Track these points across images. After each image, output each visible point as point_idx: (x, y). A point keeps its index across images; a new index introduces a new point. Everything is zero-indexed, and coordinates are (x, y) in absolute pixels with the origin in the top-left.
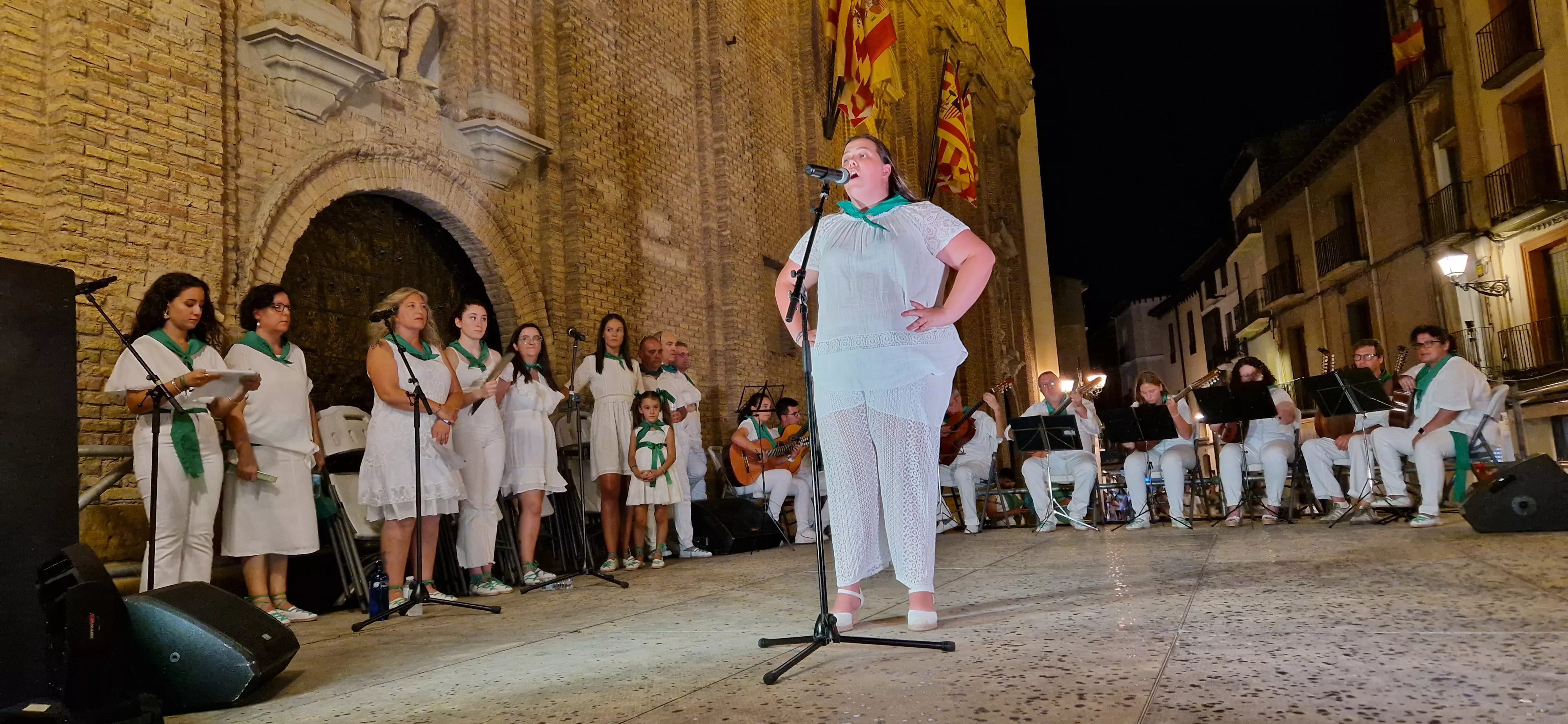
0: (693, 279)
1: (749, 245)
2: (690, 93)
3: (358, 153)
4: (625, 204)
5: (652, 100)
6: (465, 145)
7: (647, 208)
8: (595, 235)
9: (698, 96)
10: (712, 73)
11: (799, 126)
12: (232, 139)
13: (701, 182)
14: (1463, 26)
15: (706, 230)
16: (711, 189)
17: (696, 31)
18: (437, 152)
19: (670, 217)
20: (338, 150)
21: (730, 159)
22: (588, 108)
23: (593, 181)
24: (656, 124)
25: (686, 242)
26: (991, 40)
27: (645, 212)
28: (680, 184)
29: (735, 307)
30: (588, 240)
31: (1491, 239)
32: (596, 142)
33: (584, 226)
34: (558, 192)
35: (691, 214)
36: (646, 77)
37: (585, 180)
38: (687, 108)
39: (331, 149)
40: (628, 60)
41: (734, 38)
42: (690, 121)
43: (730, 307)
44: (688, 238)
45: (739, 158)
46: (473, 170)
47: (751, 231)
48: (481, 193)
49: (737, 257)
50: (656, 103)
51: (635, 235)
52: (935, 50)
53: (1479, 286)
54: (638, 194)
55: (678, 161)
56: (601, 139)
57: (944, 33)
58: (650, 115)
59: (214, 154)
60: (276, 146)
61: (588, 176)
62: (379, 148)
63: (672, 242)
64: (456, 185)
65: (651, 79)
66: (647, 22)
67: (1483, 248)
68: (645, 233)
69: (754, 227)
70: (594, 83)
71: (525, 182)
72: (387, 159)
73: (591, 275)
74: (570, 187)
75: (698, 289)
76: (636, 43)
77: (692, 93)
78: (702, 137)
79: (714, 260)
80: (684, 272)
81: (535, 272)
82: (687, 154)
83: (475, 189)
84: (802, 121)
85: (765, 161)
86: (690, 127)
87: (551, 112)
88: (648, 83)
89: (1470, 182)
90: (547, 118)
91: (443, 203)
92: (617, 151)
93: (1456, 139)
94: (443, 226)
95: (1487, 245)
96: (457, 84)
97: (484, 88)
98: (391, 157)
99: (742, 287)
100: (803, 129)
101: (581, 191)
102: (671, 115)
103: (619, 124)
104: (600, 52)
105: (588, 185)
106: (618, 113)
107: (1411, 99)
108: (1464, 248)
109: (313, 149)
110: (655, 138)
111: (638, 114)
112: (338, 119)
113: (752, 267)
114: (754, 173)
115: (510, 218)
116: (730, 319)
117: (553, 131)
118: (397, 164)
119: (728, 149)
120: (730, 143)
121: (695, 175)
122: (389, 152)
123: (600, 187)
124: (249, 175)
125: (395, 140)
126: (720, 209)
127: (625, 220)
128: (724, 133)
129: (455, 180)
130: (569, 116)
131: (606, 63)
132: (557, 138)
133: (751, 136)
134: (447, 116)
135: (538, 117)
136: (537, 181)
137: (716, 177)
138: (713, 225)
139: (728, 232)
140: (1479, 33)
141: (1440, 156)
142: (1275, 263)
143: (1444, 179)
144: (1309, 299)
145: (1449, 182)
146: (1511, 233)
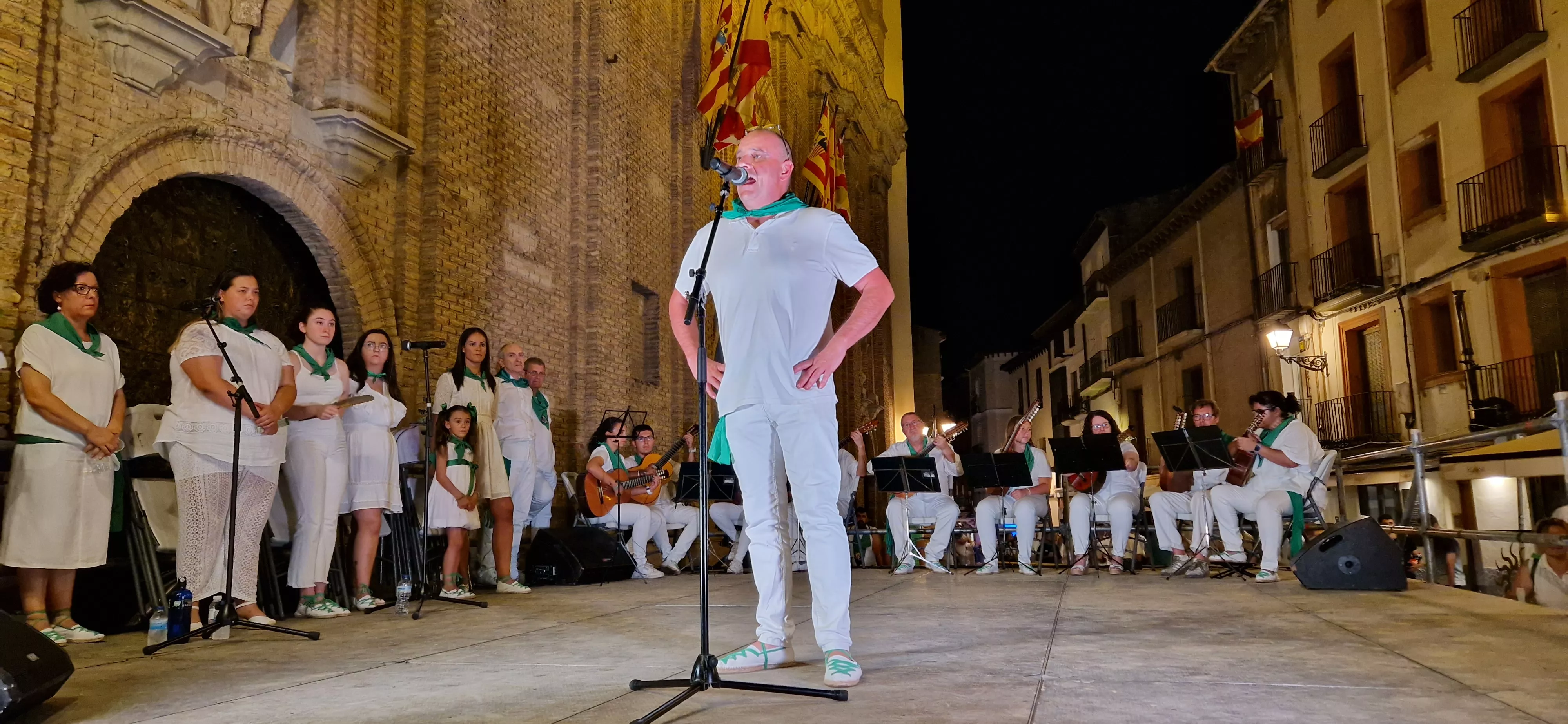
0: (557, 299)
1: (618, 268)
2: (566, 107)
3: (194, 132)
4: (490, 213)
5: (526, 111)
6: (316, 136)
7: (513, 221)
8: (455, 244)
9: (574, 112)
10: (591, 90)
11: (677, 153)
12: (47, 103)
13: (572, 199)
14: (1299, 117)
15: (574, 249)
16: (582, 208)
17: (577, 46)
18: (285, 141)
19: (537, 233)
20: (172, 126)
21: (604, 179)
22: (457, 111)
23: (457, 187)
24: (528, 136)
25: (553, 259)
26: (868, 89)
27: (510, 225)
28: (550, 200)
29: (600, 331)
30: (447, 247)
31: (1313, 317)
32: (463, 147)
33: (443, 233)
34: (418, 195)
35: (559, 230)
36: (520, 86)
37: (449, 185)
38: (562, 122)
39: (163, 124)
40: (502, 66)
41: (616, 57)
42: (564, 136)
43: (594, 330)
44: (555, 256)
45: (613, 179)
46: (324, 163)
47: (621, 254)
48: (331, 188)
49: (605, 279)
50: (529, 113)
51: (499, 248)
52: (814, 93)
53: (1301, 360)
54: (504, 205)
55: (549, 176)
56: (468, 144)
57: (824, 78)
58: (522, 125)
59: (23, 116)
60: (98, 115)
61: (452, 181)
62: (220, 129)
63: (536, 258)
64: (304, 176)
65: (526, 89)
66: (524, 30)
67: (1306, 325)
68: (509, 247)
69: (625, 251)
70: (464, 85)
71: (382, 182)
72: (228, 142)
73: (448, 285)
74: (433, 190)
75: (562, 308)
76: (512, 50)
77: (568, 108)
78: (574, 153)
79: (580, 280)
80: (548, 290)
81: (385, 277)
82: (560, 169)
83: (325, 183)
84: (679, 148)
85: (640, 184)
86: (564, 142)
87: (416, 110)
88: (523, 93)
89: (1298, 263)
90: (411, 116)
91: (288, 195)
92: (485, 159)
93: (1287, 222)
94: (287, 220)
95: (1309, 324)
96: (313, 70)
97: (343, 78)
98: (232, 141)
99: (608, 310)
100: (680, 156)
101: (442, 196)
102: (544, 127)
103: (489, 130)
104: (473, 54)
105: (451, 191)
106: (489, 120)
107: (1250, 182)
108: (1289, 324)
109: (142, 122)
110: (526, 150)
111: (509, 123)
112: (175, 94)
113: (620, 290)
114: (627, 196)
115: (363, 217)
116: (594, 342)
117: (416, 130)
118: (239, 148)
119: (602, 169)
120: (605, 162)
121: (566, 192)
122: (230, 134)
123: (463, 194)
124: (64, 144)
125: (238, 122)
126: (590, 229)
127: (489, 230)
128: (599, 152)
129: (303, 172)
130: (436, 116)
131: (479, 66)
132: (421, 139)
133: (627, 158)
134: (301, 104)
135: (400, 115)
136: (395, 182)
137: (588, 196)
138: (583, 244)
139: (597, 253)
140: (1312, 126)
141: (1272, 237)
142: (1119, 327)
143: (1274, 258)
144: (1149, 363)
145: (1279, 262)
146: (1330, 313)
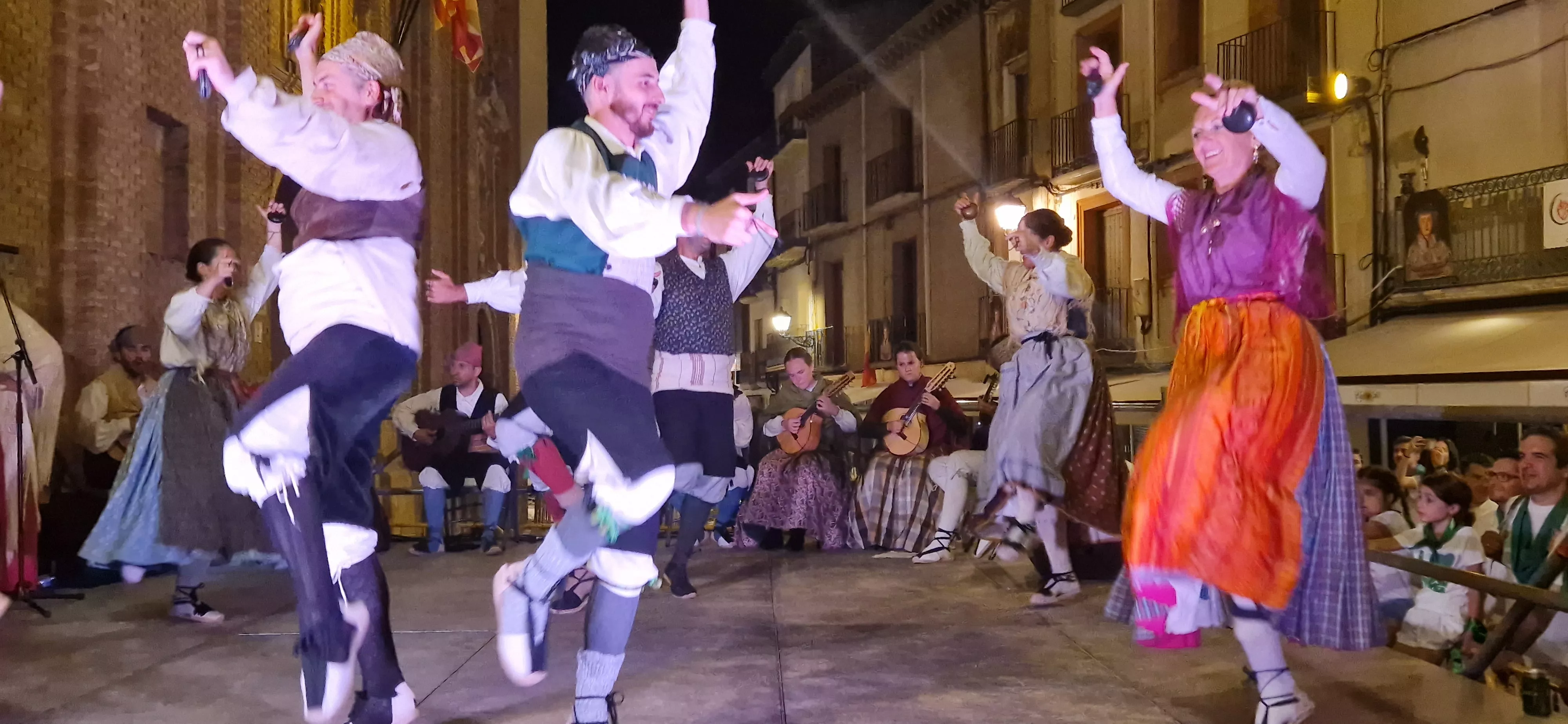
1: (128, 89)
15: (59, 59)
25: (24, 74)
29: (100, 185)
31: (1049, 189)
35: (35, 30)
43: (91, 184)
44: (29, 69)
47: (134, 67)
49: (108, 106)
69: (139, 61)
75: (40, 150)
79: (69, 108)
89: (1036, 120)
93: (1027, 66)
95: (1045, 198)
99: (114, 153)
107: (987, 8)
108: (1022, 196)
113: (131, 122)
116: (91, 202)
126: (84, 30)
138: (72, 53)
139: (96, 66)
141: (1009, 85)
142: (820, 180)
143: (1009, 111)
144: (852, 231)
145: (1014, 117)
146: (1068, 187)
